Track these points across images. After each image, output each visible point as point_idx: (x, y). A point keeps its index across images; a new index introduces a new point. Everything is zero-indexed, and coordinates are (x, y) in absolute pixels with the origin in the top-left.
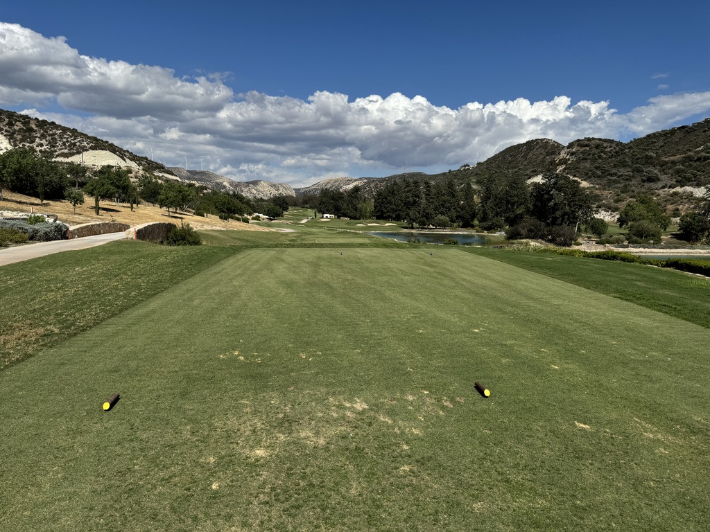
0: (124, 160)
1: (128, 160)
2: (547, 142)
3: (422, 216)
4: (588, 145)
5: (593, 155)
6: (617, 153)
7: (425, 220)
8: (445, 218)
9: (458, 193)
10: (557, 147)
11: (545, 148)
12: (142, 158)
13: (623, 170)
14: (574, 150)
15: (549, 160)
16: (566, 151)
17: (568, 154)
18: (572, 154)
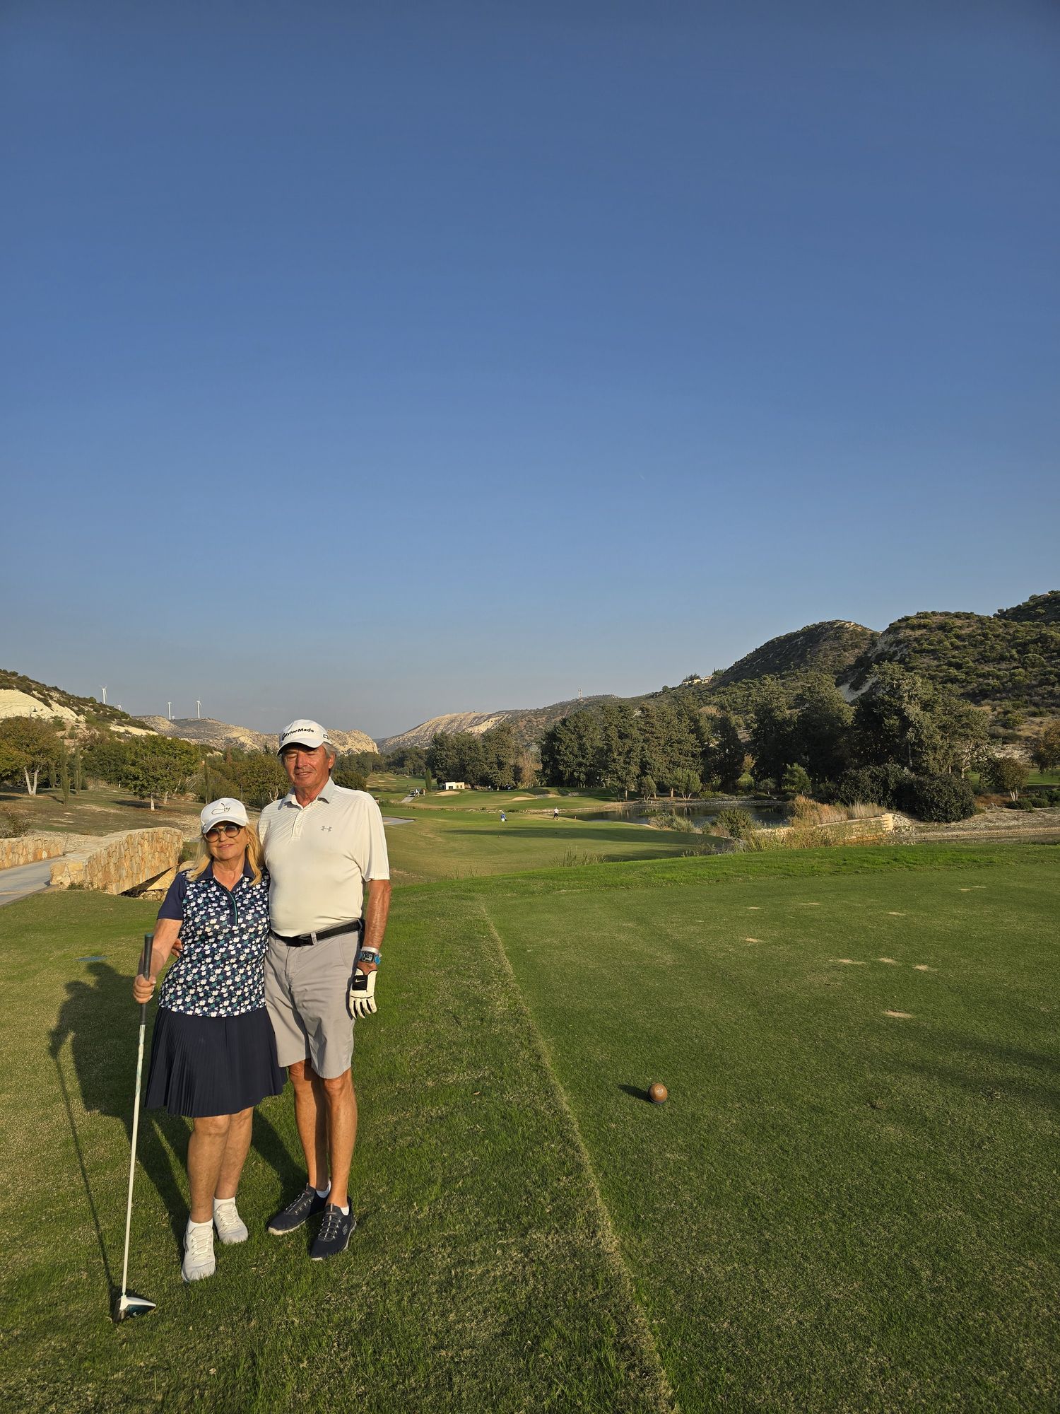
0: (49, 705)
1: (55, 706)
2: (841, 627)
3: (645, 774)
4: (925, 626)
5: (940, 642)
6: (985, 635)
7: (650, 781)
8: (690, 774)
9: (705, 725)
10: (860, 634)
11: (839, 638)
12: (85, 701)
13: (1003, 665)
14: (901, 636)
15: (850, 658)
16: (886, 638)
17: (891, 645)
18: (898, 642)
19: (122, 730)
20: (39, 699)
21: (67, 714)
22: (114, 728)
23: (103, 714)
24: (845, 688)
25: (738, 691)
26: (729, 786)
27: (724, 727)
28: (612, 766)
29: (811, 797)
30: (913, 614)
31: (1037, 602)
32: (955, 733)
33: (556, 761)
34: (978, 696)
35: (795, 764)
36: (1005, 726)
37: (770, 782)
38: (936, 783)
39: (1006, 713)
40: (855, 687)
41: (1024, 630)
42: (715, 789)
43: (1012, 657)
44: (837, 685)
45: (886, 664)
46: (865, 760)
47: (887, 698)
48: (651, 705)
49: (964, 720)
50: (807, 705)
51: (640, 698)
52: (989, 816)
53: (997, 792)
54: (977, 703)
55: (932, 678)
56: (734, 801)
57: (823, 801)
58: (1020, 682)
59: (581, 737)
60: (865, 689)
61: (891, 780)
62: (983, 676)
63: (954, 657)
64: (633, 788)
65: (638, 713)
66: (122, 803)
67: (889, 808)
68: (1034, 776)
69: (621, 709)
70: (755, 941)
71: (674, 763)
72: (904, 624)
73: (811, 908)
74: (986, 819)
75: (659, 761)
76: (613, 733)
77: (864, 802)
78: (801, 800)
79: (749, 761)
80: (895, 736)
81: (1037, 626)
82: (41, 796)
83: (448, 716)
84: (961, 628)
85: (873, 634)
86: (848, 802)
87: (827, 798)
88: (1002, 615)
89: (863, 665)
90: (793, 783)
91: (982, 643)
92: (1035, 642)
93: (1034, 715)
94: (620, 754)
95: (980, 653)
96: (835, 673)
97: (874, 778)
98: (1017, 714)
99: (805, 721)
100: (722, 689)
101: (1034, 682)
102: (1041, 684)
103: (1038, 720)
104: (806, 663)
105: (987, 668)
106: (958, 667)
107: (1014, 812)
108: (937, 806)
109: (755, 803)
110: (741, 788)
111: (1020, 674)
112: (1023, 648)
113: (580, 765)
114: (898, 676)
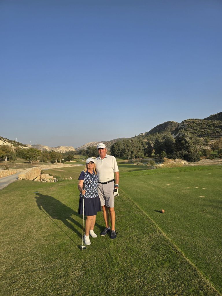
0: (5, 142)
1: (7, 142)
2: (172, 122)
3: (132, 154)
4: (189, 122)
5: (192, 125)
6: (202, 123)
7: (133, 155)
8: (142, 154)
9: (144, 143)
10: (176, 124)
11: (171, 125)
12: (13, 141)
13: (205, 130)
14: (184, 124)
15: (174, 129)
16: (181, 124)
17: (182, 126)
18: (184, 125)
19: (21, 147)
20: (3, 141)
21: (9, 144)
22: (20, 147)
23: (17, 144)
24: (173, 135)
25: (151, 136)
26: (150, 156)
27: (148, 144)
28: (125, 153)
29: (167, 157)
30: (187, 119)
31: (212, 116)
32: (196, 144)
33: (113, 152)
34: (200, 136)
35: (163, 151)
36: (206, 142)
37: (158, 155)
38: (192, 154)
39: (206, 139)
40: (175, 135)
41: (209, 122)
42: (147, 157)
43: (207, 128)
44: (172, 134)
45: (182, 130)
46: (177, 150)
47: (182, 137)
48: (133, 139)
49: (198, 141)
50: (165, 139)
51: (130, 138)
52: (203, 160)
53: (204, 156)
54: (200, 137)
55: (191, 132)
56: (151, 159)
57: (169, 159)
58: (209, 133)
59: (119, 147)
60: (177, 135)
61: (183, 154)
62: (201, 132)
63: (195, 128)
64: (130, 157)
65: (130, 141)
66: (25, 162)
67: (183, 159)
68: (212, 152)
69: (127, 141)
70: (169, 185)
71: (138, 152)
72: (185, 121)
73: (178, 179)
74: (203, 161)
75: (135, 151)
76: (126, 145)
77: (178, 158)
78: (165, 158)
79: (154, 151)
80: (184, 145)
81: (212, 121)
82: (8, 161)
83: (90, 143)
84: (197, 122)
85: (179, 124)
86: (175, 158)
87: (170, 158)
88: (205, 119)
89: (177, 130)
90: (163, 155)
91: (201, 125)
92: (212, 124)
93: (212, 140)
94: (127, 150)
95: (201, 127)
96: (171, 132)
97: (180, 153)
98: (208, 140)
99: (165, 142)
100: (147, 136)
101: (212, 133)
102: (213, 133)
103: (213, 141)
104: (165, 130)
105: (202, 130)
106: (196, 130)
107: (208, 160)
108: (193, 159)
109: (155, 159)
110: (152, 156)
111: (209, 131)
112: (209, 126)
113: (119, 152)
114: (184, 132)
